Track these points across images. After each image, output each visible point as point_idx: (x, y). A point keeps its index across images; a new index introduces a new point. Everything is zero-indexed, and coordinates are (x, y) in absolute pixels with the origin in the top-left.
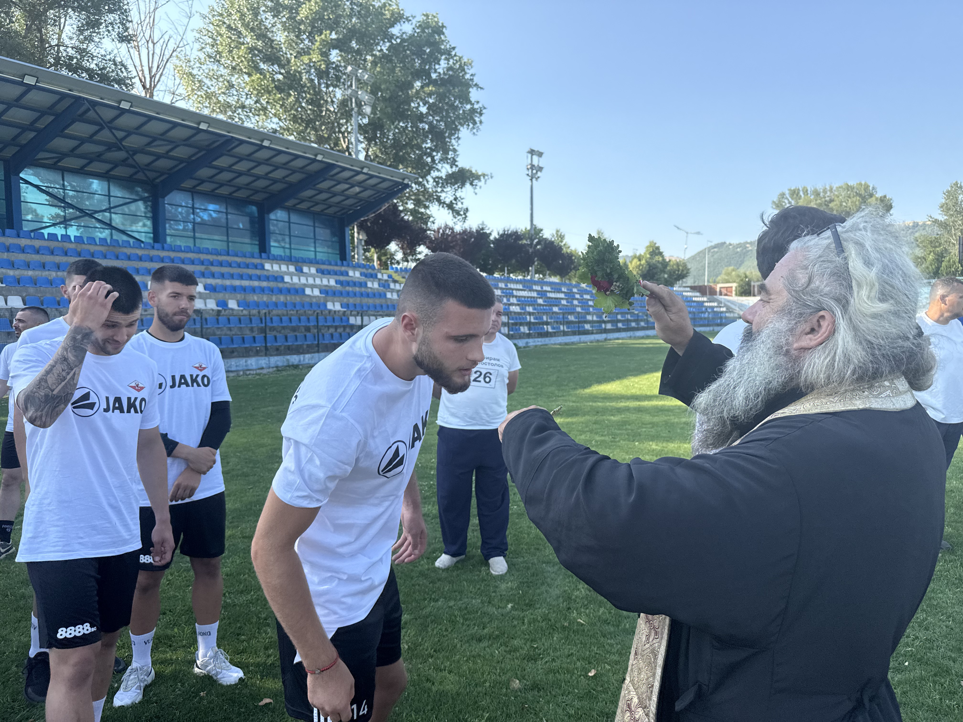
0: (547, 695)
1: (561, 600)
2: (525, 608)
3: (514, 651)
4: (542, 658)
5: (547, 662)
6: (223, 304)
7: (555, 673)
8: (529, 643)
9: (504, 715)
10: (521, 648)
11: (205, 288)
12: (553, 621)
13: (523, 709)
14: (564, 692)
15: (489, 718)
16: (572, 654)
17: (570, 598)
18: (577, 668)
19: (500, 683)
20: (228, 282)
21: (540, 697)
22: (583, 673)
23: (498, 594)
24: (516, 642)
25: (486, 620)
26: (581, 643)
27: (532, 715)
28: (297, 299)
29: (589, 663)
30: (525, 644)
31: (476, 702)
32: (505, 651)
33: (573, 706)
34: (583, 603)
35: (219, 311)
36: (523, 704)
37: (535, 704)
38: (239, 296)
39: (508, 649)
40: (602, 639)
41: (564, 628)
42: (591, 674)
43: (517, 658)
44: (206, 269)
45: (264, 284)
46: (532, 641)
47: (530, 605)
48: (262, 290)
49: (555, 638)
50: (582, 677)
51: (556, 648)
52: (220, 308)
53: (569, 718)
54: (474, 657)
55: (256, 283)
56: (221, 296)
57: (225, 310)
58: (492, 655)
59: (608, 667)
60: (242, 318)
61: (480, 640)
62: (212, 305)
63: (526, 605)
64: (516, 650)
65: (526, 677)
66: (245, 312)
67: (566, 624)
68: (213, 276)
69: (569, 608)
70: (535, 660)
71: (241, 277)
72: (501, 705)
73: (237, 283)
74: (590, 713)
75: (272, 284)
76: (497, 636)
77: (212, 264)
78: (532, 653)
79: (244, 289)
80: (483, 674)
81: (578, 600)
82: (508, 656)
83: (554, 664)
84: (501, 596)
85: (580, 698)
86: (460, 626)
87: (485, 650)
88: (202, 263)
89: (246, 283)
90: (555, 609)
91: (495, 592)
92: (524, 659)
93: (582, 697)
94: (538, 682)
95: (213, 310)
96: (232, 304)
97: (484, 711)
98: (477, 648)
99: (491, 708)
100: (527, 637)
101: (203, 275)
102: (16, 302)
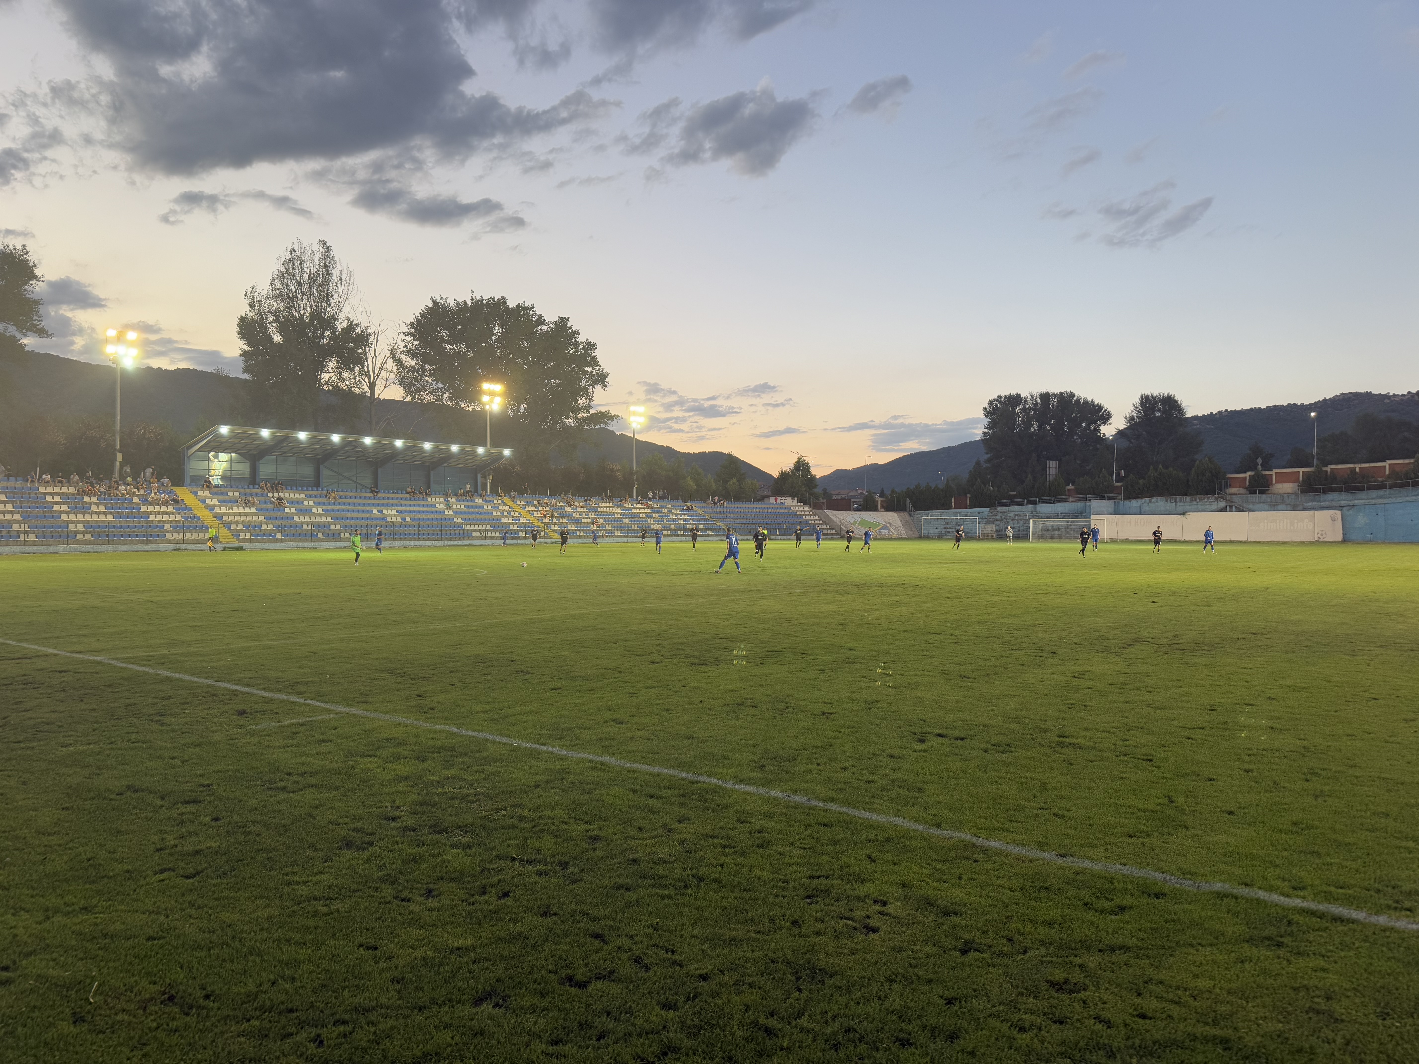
20: (408, 509)
28: (439, 516)
35: (402, 523)
38: (412, 515)
44: (399, 502)
45: (425, 509)
48: (423, 512)
55: (421, 509)
56: (403, 516)
57: (404, 522)
60: (411, 525)
62: (399, 520)
66: (413, 523)
68: (401, 505)
71: (414, 506)
73: (412, 509)
75: (429, 509)
77: (401, 499)
79: (414, 512)
88: (397, 499)
89: (416, 509)
96: (408, 519)
101: (397, 505)
102: (329, 519)
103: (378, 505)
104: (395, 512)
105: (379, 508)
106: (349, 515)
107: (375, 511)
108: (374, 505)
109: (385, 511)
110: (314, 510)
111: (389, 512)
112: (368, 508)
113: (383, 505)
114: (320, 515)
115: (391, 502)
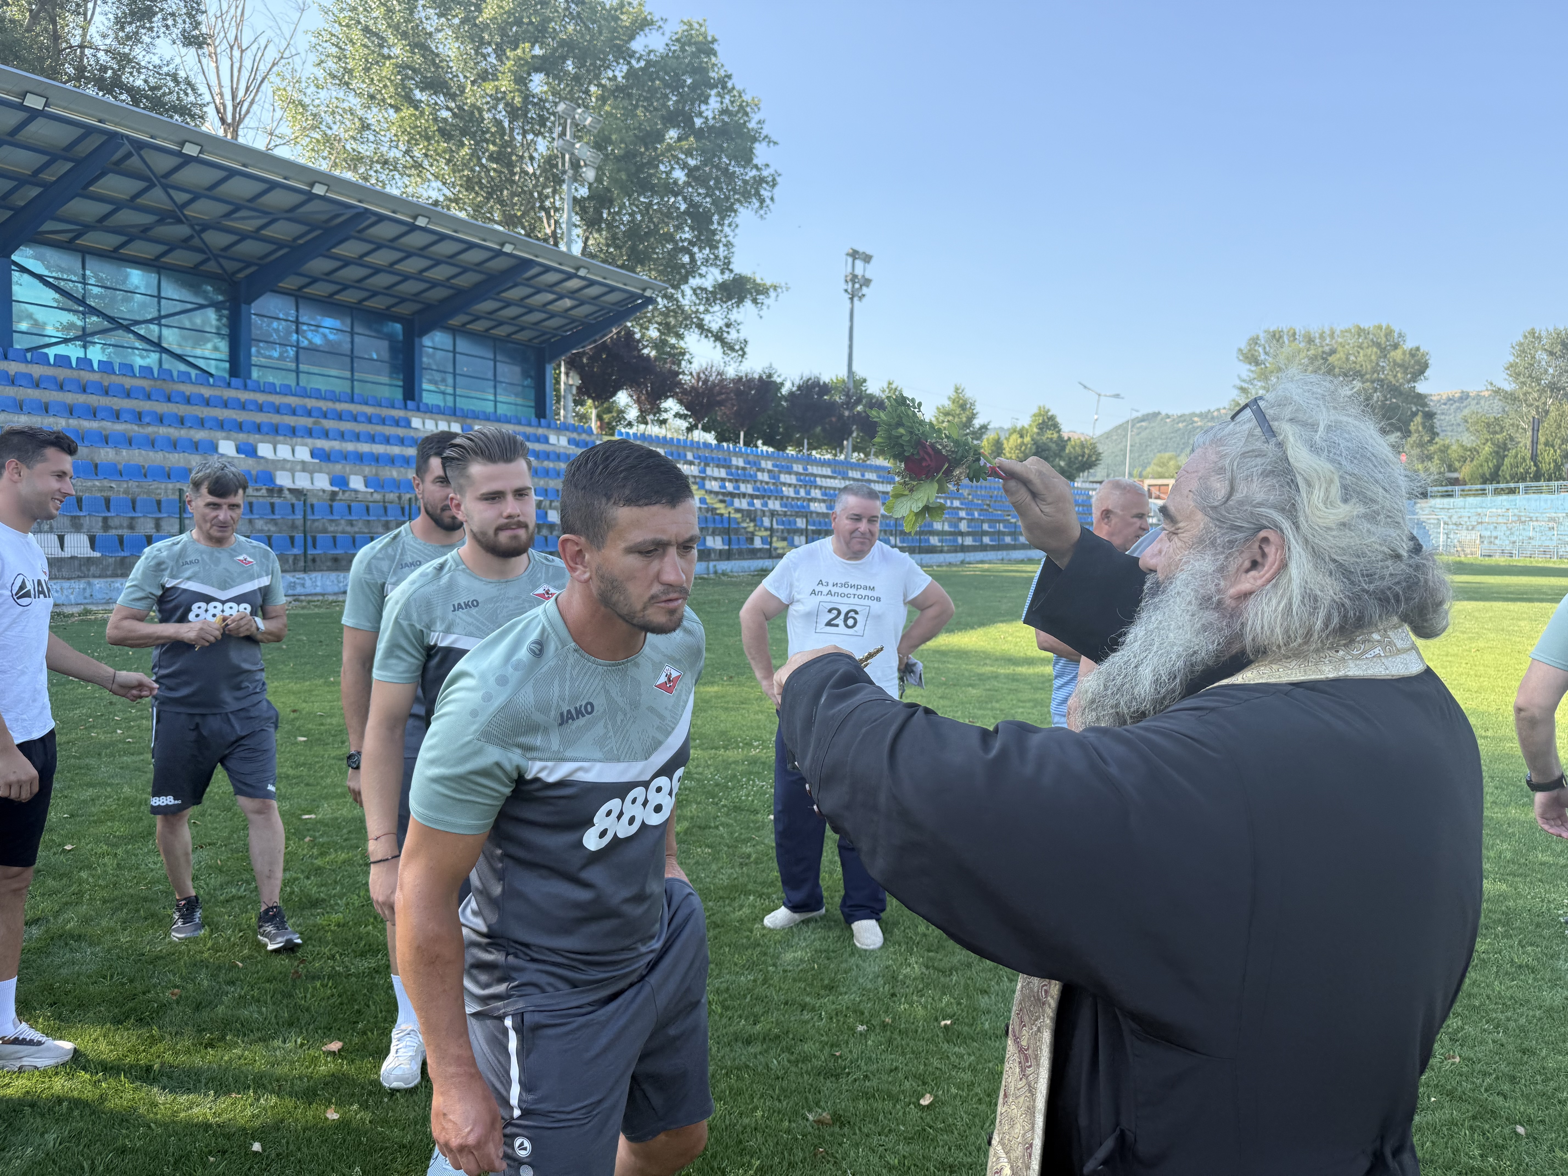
0: (855, 1134)
1: (881, 981)
2: (822, 992)
3: (803, 1062)
4: (848, 1074)
5: (855, 1080)
6: (340, 481)
7: (868, 1099)
8: (827, 1049)
9: (785, 1164)
10: (815, 1057)
11: (313, 455)
12: (866, 1014)
13: (815, 1155)
14: (883, 1129)
15: (760, 1169)
16: (896, 1068)
17: (894, 978)
18: (903, 1092)
19: (779, 1112)
20: (350, 447)
21: (844, 1135)
22: (913, 1100)
23: (780, 969)
24: (807, 1047)
25: (758, 1009)
26: (913, 1052)
27: (830, 1166)
29: (924, 1083)
30: (821, 1051)
31: (740, 1142)
32: (789, 1061)
33: (896, 1153)
34: (916, 987)
35: (334, 494)
36: (816, 1147)
37: (835, 1147)
39: (793, 1058)
40: (946, 1046)
41: (884, 1026)
42: (926, 1101)
43: (808, 1074)
44: (315, 423)
46: (832, 1046)
47: (831, 988)
49: (870, 1042)
50: (912, 1106)
51: (870, 1058)
52: (336, 489)
53: (890, 1171)
54: (738, 1069)
55: (396, 450)
57: (344, 492)
58: (767, 1066)
59: (954, 1091)
60: (371, 505)
61: (748, 1042)
63: (825, 987)
64: (806, 1059)
65: (822, 1103)
66: (377, 497)
67: (888, 1020)
68: (326, 435)
69: (893, 995)
70: (837, 1077)
72: (780, 1148)
74: (923, 1165)
76: (777, 1037)
78: (831, 1065)
80: (752, 1097)
81: (908, 982)
82: (793, 1069)
83: (867, 1084)
84: (785, 971)
85: (908, 1140)
86: (717, 1018)
87: (756, 1057)
89: (379, 449)
90: (871, 995)
91: (774, 965)
92: (819, 1074)
93: (912, 1138)
94: (841, 1112)
95: (324, 491)
97: (752, 1157)
98: (744, 1054)
99: (764, 1151)
100: (825, 1038)
101: (310, 433)
104: (303, 453)
115: (289, 420)
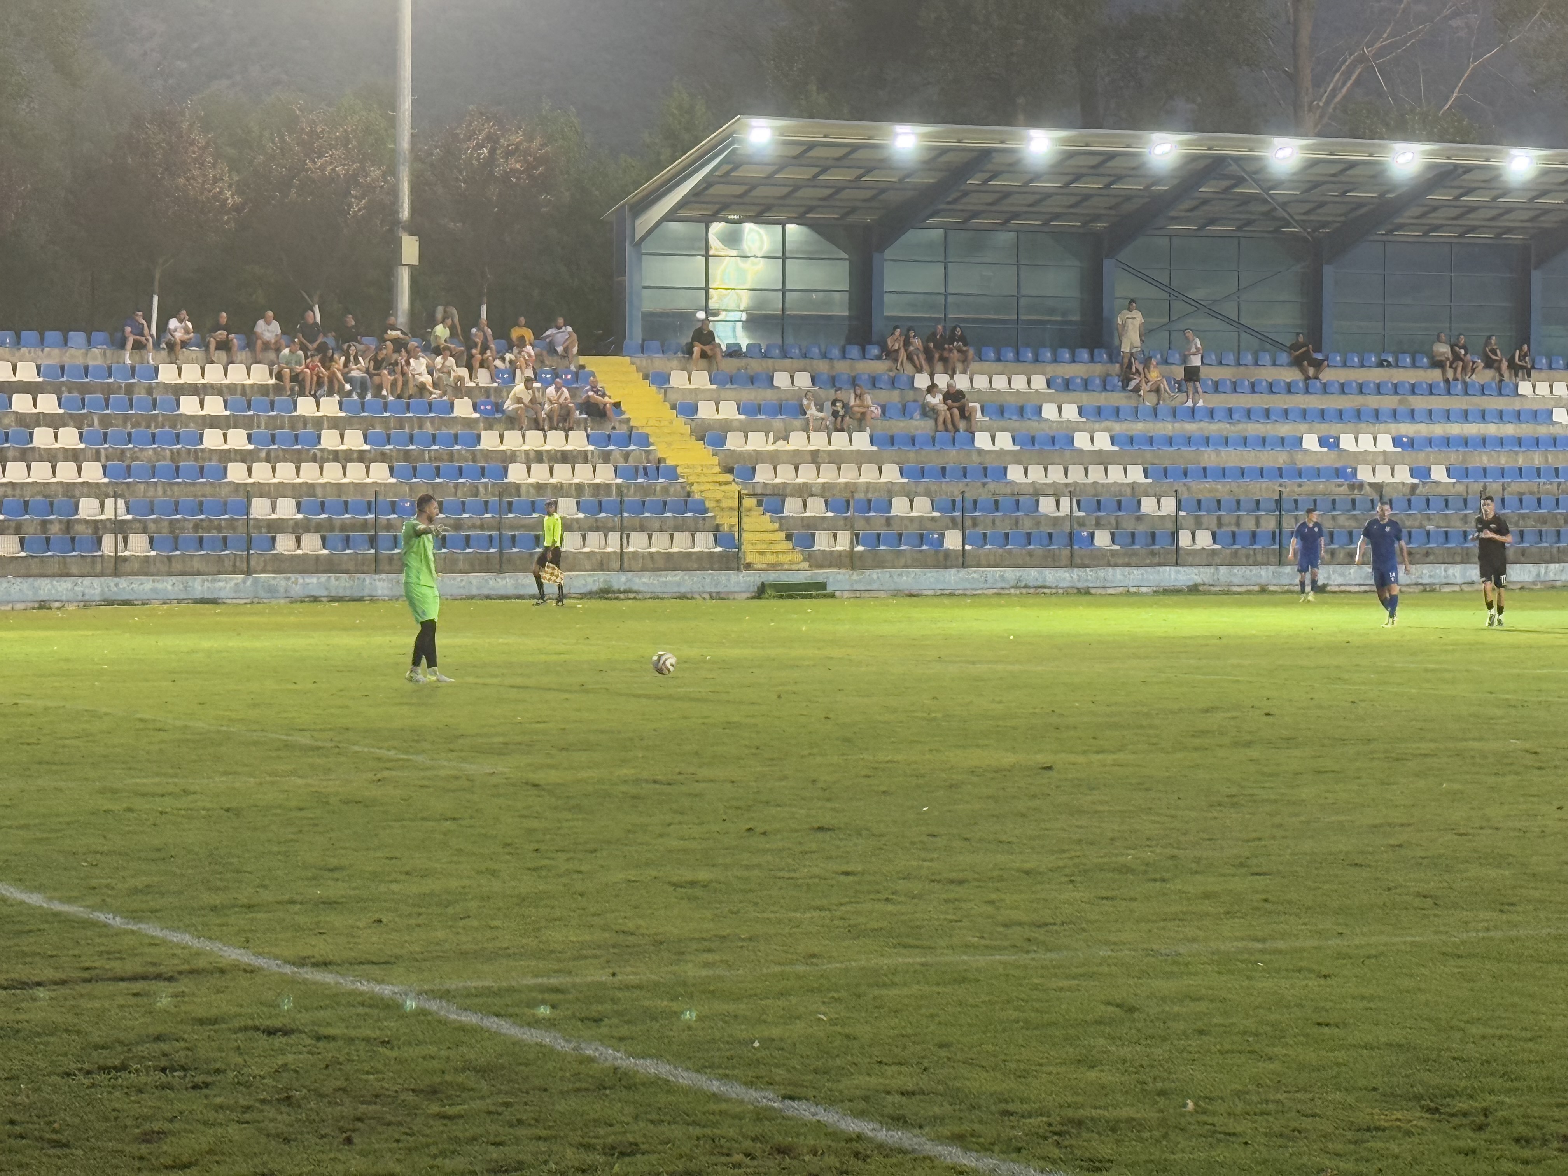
6: (1422, 473)
11: (1396, 442)
20: (1438, 430)
35: (1414, 487)
38: (1454, 457)
44: (1400, 402)
45: (1509, 429)
48: (1501, 442)
52: (1416, 481)
55: (1492, 429)
56: (1420, 458)
57: (1424, 484)
60: (1450, 498)
62: (1403, 475)
66: (1460, 488)
68: (1412, 415)
75: (1526, 430)
79: (1465, 442)
88: (1396, 389)
95: (1404, 484)
102: (1136, 474)
103: (1322, 415)
105: (1325, 428)
106: (1210, 458)
107: (1310, 442)
108: (1304, 415)
109: (1347, 442)
110: (1081, 441)
111: (1366, 443)
112: (1285, 429)
113: (1340, 415)
114: (1103, 459)
115: (1373, 401)
